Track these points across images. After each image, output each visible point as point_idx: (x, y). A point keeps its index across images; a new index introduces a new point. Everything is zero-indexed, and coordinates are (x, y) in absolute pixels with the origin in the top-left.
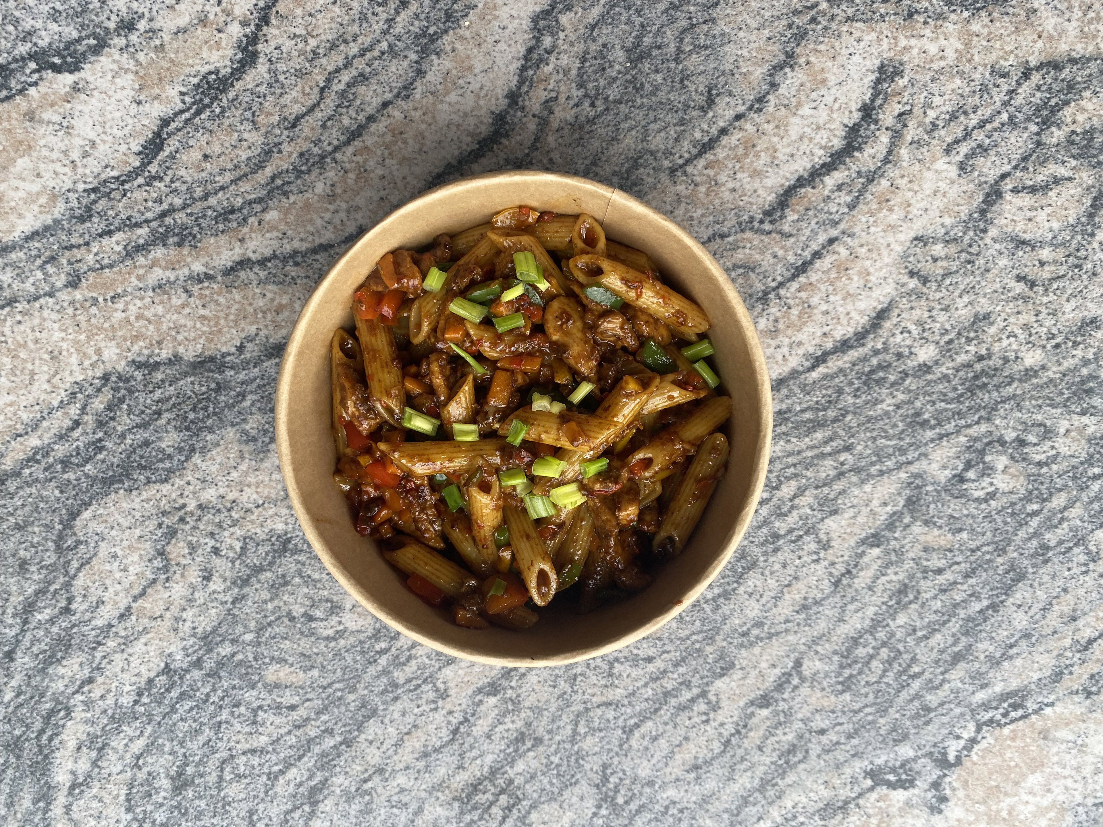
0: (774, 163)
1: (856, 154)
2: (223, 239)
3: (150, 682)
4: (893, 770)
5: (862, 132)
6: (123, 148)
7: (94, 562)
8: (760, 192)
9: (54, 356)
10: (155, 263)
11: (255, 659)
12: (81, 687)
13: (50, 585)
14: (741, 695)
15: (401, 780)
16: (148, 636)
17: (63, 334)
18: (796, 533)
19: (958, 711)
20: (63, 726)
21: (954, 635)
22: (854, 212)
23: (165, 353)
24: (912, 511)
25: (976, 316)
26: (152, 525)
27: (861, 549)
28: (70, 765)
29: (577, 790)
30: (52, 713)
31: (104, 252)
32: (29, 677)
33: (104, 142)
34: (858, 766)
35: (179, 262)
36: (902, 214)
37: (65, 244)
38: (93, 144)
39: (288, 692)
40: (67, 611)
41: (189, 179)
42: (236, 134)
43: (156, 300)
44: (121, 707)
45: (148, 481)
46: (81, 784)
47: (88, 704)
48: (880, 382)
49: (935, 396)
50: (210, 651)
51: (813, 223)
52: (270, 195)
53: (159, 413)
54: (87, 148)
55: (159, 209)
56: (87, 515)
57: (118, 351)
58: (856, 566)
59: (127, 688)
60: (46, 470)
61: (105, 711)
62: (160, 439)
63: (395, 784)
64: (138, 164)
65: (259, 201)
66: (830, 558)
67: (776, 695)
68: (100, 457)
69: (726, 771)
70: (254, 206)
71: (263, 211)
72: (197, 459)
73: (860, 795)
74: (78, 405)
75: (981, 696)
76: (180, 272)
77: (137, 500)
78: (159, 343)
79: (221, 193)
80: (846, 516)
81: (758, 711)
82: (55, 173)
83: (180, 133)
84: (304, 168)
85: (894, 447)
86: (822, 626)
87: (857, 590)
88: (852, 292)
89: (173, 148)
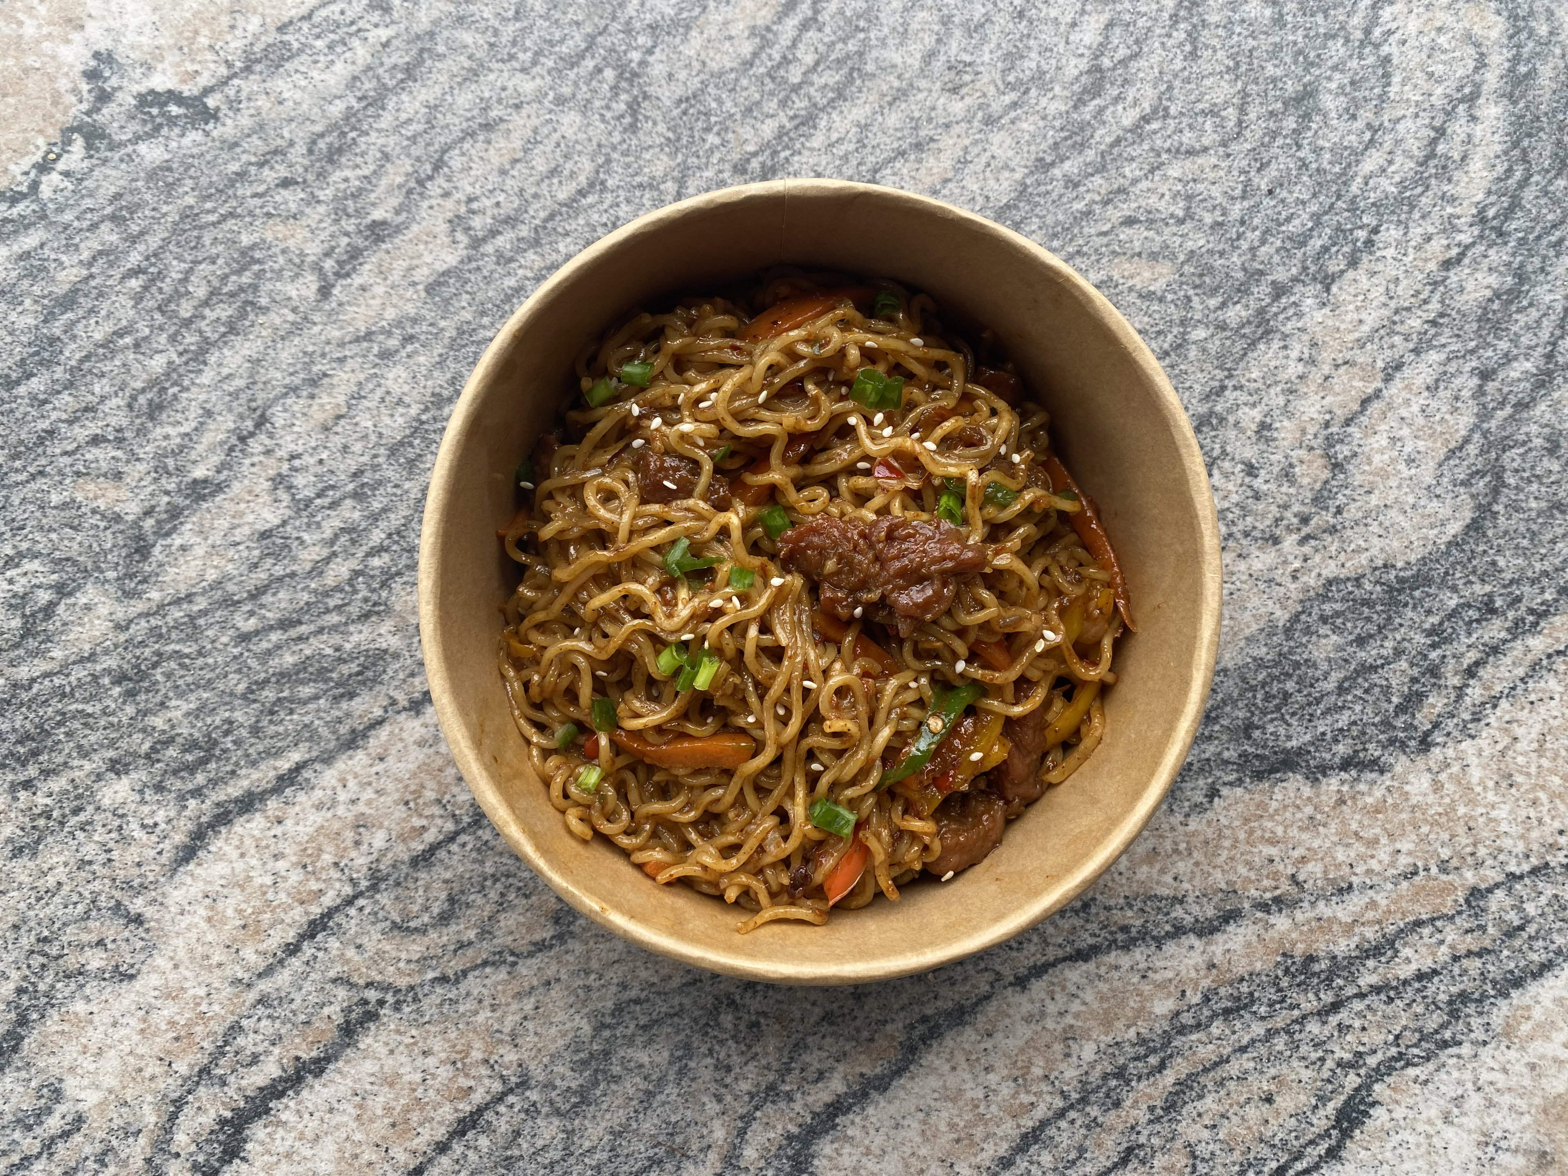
0: (360, 1097)
1: (228, 1114)
2: (1241, 970)
3: (1353, 263)
4: (172, 121)
5: (219, 1150)
6: (1400, 1112)
7: (1442, 452)
8: (383, 1051)
9: (1507, 780)
10: (1348, 929)
11: (1189, 299)
12: (1462, 254)
13: (1511, 416)
14: (417, 241)
15: (958, 107)
16: (1357, 335)
17: (1494, 814)
18: (326, 501)
19: (68, 216)
20: (1489, 193)
21: (74, 338)
22: (232, 1018)
23: (1332, 784)
24: (140, 538)
25: (35, 854)
26: (1352, 512)
27: (222, 477)
28: (1478, 131)
29: (680, 91)
30: (1508, 214)
31: (1429, 946)
32: (1542, 269)
33: (1430, 1122)
34: (227, 129)
35: (1311, 931)
36: (154, 1017)
37: (1491, 958)
38: (1447, 1119)
39: (1137, 246)
40: (1486, 375)
41: (1295, 1063)
42: (1221, 1136)
43: (1347, 869)
44: (1400, 222)
45: (1358, 581)
46: (1461, 101)
47: (1450, 227)
48: (191, 745)
49: (102, 723)
50: (1261, 311)
51: (298, 1002)
52: (1167, 1038)
53: (1341, 690)
54: (1456, 1111)
55: (1343, 1015)
56: (1454, 528)
57: (1407, 788)
58: (231, 449)
59: (1390, 252)
60: (1518, 600)
61: (1423, 217)
62: (1340, 648)
63: (968, 100)
64: (1377, 1087)
65: (1182, 1030)
66: (271, 462)
67: (360, 242)
68: (1434, 620)
69: (441, 120)
70: (1191, 1022)
71: (1178, 1014)
72: (1282, 616)
73: (225, 82)
74: (1468, 699)
75: (29, 241)
76: (1310, 915)
77: (1374, 551)
78: (1342, 802)
79: (1245, 1041)
80: (246, 530)
81: (389, 216)
82: (1505, 1071)
83: (1311, 1137)
84: (1113, 1083)
85: (169, 639)
86: (287, 354)
87: (230, 410)
88: (237, 891)
89: (1321, 1113)
